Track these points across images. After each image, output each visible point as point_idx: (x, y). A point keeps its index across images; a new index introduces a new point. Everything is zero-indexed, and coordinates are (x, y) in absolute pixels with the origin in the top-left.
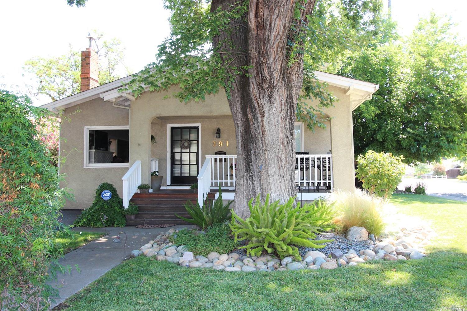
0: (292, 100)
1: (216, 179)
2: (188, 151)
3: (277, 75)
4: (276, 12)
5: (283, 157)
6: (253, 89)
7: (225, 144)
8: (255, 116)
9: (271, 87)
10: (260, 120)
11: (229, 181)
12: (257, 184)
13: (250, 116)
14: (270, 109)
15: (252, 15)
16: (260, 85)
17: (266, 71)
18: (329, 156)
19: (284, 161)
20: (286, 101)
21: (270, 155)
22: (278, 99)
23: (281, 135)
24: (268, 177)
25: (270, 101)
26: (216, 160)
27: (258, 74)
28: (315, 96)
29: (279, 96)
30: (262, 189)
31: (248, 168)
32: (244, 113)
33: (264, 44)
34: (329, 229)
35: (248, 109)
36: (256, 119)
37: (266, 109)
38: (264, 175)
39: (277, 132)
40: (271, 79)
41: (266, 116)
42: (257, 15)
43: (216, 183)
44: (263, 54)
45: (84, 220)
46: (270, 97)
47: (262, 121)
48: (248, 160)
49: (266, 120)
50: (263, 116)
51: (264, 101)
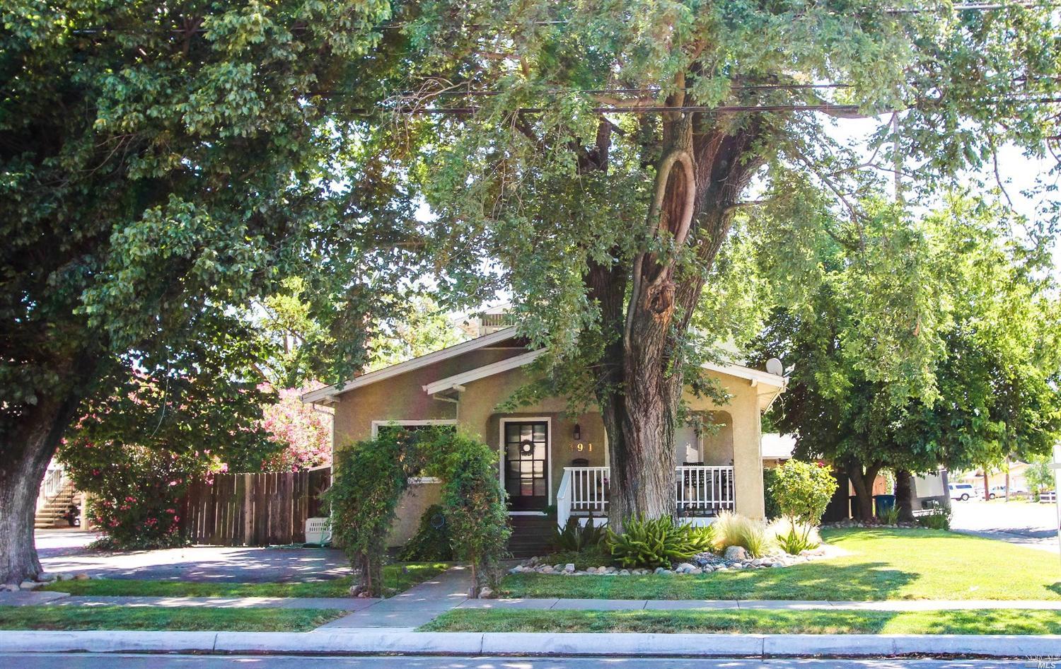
0: (670, 413)
1: (578, 499)
2: (530, 457)
3: (652, 391)
4: (649, 341)
5: (661, 474)
6: (628, 403)
7: (586, 447)
8: (630, 431)
9: (647, 403)
10: (635, 435)
11: (596, 502)
12: (633, 503)
13: (625, 430)
14: (646, 424)
15: (627, 339)
16: (636, 400)
17: (641, 387)
18: (730, 468)
19: (661, 478)
20: (664, 415)
21: (646, 471)
22: (654, 413)
23: (658, 451)
24: (644, 497)
25: (646, 415)
26: (578, 473)
27: (633, 389)
28: (706, 394)
29: (656, 410)
30: (638, 508)
31: (623, 487)
32: (619, 426)
33: (639, 365)
34: (706, 549)
35: (623, 423)
36: (632, 434)
37: (642, 424)
38: (640, 494)
39: (654, 448)
40: (647, 394)
41: (643, 430)
42: (631, 339)
43: (578, 505)
44: (638, 372)
45: (413, 553)
46: (646, 411)
47: (638, 436)
48: (623, 477)
49: (642, 435)
50: (638, 430)
51: (640, 417)
